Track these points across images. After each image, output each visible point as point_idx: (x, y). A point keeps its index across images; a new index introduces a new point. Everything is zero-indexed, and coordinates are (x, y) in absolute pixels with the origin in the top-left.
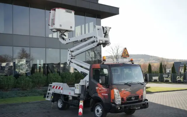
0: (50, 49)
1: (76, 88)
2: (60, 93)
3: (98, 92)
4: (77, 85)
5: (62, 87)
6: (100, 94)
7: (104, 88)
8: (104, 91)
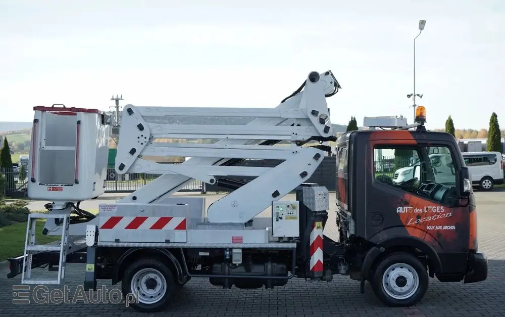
1: (280, 216)
2: (169, 245)
3: (407, 222)
4: (288, 206)
5: (183, 219)
6: (415, 227)
7: (436, 208)
8: (437, 217)
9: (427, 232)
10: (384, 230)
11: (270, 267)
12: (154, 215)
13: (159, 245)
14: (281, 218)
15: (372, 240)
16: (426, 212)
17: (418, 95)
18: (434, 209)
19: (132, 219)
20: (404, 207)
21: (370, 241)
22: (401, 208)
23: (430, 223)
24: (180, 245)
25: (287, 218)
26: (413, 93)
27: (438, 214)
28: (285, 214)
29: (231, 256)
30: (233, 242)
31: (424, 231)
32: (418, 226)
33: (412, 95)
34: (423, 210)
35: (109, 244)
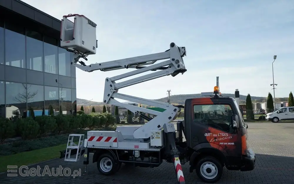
0: (12, 83)
1: (153, 137)
2: (111, 148)
3: (210, 140)
4: (156, 133)
5: (116, 137)
6: (214, 143)
7: (224, 134)
8: (224, 138)
9: (220, 145)
10: (199, 144)
11: (151, 158)
12: (105, 136)
13: (107, 148)
14: (154, 138)
15: (194, 148)
16: (219, 136)
17: (275, 84)
18: (223, 134)
19: (98, 137)
20: (208, 134)
21: (193, 148)
22: (207, 134)
23: (222, 141)
24: (115, 148)
25: (156, 138)
26: (273, 84)
27: (225, 137)
28: (156, 136)
29: (135, 153)
30: (135, 147)
31: (218, 145)
32: (215, 142)
33: (272, 84)
34: (218, 135)
35: (91, 147)
